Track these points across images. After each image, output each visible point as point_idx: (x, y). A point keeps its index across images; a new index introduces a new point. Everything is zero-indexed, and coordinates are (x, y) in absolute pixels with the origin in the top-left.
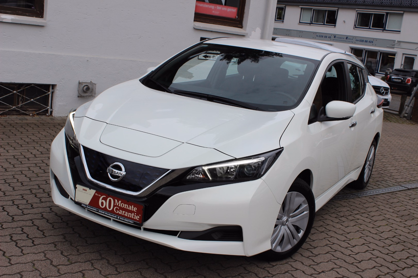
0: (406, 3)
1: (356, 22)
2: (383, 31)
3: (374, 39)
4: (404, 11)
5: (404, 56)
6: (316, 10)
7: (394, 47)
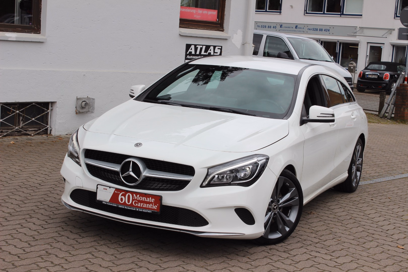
5: (369, 45)
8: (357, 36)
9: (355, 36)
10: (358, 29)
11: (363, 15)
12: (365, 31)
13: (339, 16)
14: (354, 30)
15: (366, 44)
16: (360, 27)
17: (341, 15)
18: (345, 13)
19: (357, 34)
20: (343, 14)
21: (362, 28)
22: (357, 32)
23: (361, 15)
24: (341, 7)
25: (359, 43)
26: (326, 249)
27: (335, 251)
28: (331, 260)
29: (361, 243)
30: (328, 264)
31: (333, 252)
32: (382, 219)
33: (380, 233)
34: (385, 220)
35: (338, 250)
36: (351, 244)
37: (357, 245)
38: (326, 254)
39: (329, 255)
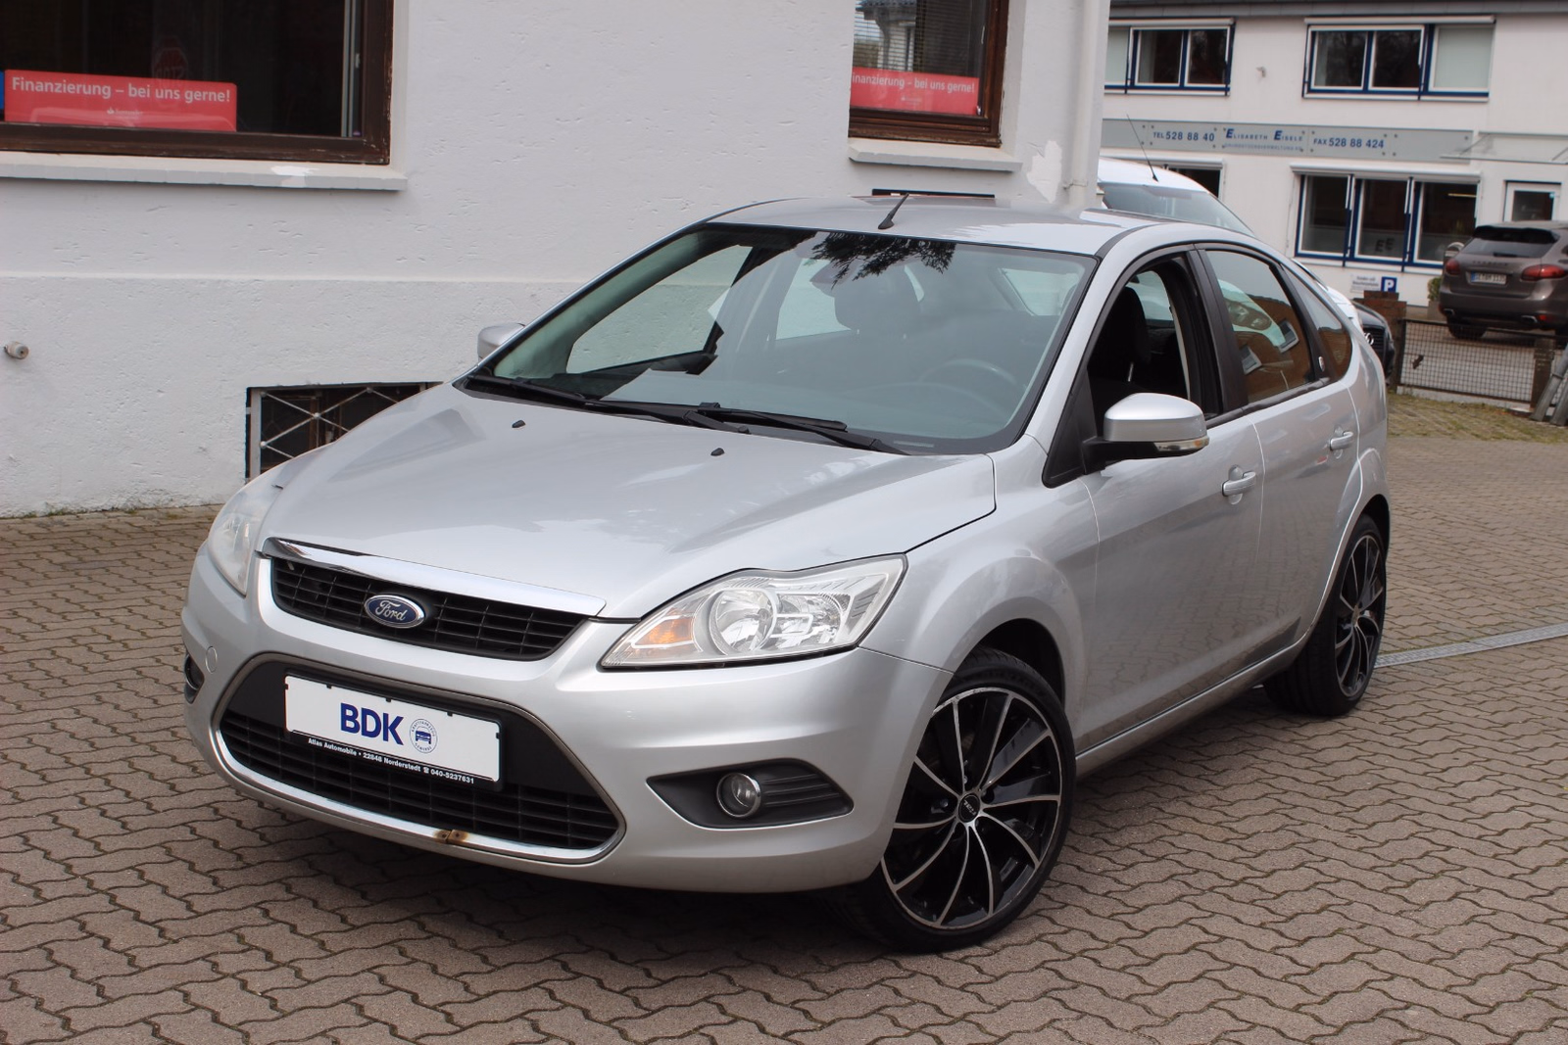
1: (1308, 70)
2: (1419, 99)
3: (1386, 131)
4: (1497, 16)
5: (1512, 189)
6: (1144, 33)
7: (1470, 160)
8: (1472, 162)
9: (1466, 161)
10: (1475, 138)
11: (1490, 95)
12: (1498, 143)
13: (1415, 98)
14: (1461, 143)
15: (1501, 185)
16: (1481, 133)
17: (1419, 94)
18: (1431, 88)
19: (1472, 155)
20: (1426, 92)
21: (1487, 136)
22: (1473, 149)
23: (1486, 95)
24: (1418, 70)
25: (1479, 182)
26: (1267, 909)
27: (1297, 914)
28: (1274, 950)
29: (1396, 884)
30: (1261, 970)
31: (1291, 918)
32: (1489, 786)
33: (1473, 845)
34: (1499, 792)
35: (1309, 910)
36: (1362, 886)
37: (1382, 892)
38: (1262, 926)
39: (1273, 930)
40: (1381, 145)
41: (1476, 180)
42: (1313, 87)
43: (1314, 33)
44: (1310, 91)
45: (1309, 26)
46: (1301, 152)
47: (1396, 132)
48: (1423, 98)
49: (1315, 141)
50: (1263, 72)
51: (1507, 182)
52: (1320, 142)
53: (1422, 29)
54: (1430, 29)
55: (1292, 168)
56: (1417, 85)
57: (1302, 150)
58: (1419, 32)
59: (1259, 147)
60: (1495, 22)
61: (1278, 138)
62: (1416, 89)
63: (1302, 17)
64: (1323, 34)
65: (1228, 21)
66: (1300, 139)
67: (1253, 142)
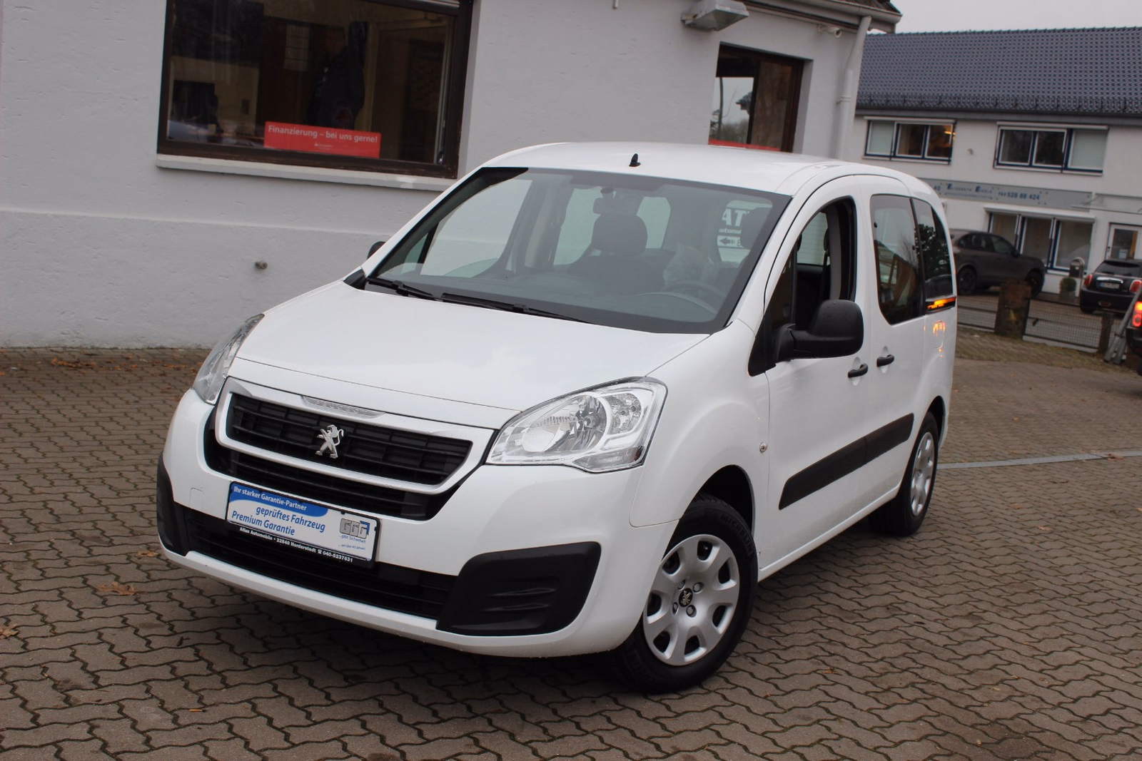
0: (1114, 107)
1: (997, 152)
2: (1062, 173)
3: (1041, 190)
4: (1110, 126)
5: (1113, 228)
6: (903, 125)
7: (1089, 209)
8: (1091, 211)
9: (1087, 210)
10: (1093, 196)
11: (1104, 172)
12: (1107, 200)
13: (1059, 171)
14: (1084, 199)
15: (1107, 225)
16: (1097, 195)
17: (1062, 169)
18: (1069, 166)
19: (1091, 207)
20: (1066, 168)
21: (1101, 196)
22: (1092, 203)
23: (1101, 172)
24: (1063, 155)
25: (1094, 222)
40: (1038, 198)
41: (1092, 221)
42: (1000, 162)
43: (1002, 131)
44: (998, 164)
45: (999, 126)
46: (991, 199)
47: (1047, 191)
48: (1064, 172)
49: (999, 193)
50: (971, 152)
51: (1111, 224)
52: (1002, 194)
53: (1065, 131)
54: (1070, 131)
55: (985, 208)
56: (1060, 163)
57: (991, 198)
58: (1063, 133)
59: (966, 195)
60: (1108, 130)
61: (977, 191)
62: (1060, 166)
63: (994, 121)
64: (1007, 131)
65: (952, 121)
66: (991, 192)
67: (963, 192)
